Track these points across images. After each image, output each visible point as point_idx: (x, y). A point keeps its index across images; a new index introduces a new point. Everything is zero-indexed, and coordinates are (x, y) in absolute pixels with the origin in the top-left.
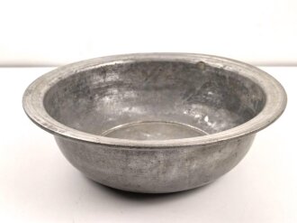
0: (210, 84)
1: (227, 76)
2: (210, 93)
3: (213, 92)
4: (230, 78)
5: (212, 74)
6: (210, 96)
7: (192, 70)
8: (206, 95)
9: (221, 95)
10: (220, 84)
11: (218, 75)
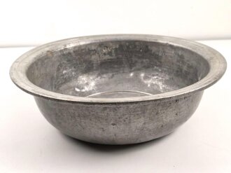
0: (61, 65)
1: (72, 51)
2: (64, 72)
3: (66, 69)
4: (74, 52)
5: (60, 56)
6: (66, 74)
7: (46, 61)
8: (63, 75)
9: (73, 69)
10: (69, 61)
11: (64, 55)
